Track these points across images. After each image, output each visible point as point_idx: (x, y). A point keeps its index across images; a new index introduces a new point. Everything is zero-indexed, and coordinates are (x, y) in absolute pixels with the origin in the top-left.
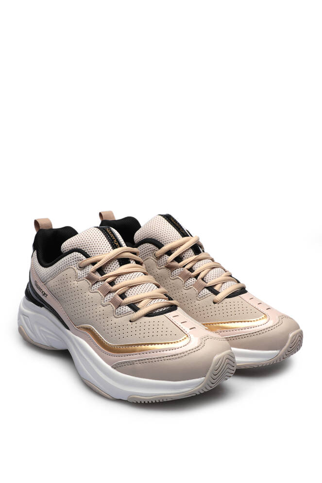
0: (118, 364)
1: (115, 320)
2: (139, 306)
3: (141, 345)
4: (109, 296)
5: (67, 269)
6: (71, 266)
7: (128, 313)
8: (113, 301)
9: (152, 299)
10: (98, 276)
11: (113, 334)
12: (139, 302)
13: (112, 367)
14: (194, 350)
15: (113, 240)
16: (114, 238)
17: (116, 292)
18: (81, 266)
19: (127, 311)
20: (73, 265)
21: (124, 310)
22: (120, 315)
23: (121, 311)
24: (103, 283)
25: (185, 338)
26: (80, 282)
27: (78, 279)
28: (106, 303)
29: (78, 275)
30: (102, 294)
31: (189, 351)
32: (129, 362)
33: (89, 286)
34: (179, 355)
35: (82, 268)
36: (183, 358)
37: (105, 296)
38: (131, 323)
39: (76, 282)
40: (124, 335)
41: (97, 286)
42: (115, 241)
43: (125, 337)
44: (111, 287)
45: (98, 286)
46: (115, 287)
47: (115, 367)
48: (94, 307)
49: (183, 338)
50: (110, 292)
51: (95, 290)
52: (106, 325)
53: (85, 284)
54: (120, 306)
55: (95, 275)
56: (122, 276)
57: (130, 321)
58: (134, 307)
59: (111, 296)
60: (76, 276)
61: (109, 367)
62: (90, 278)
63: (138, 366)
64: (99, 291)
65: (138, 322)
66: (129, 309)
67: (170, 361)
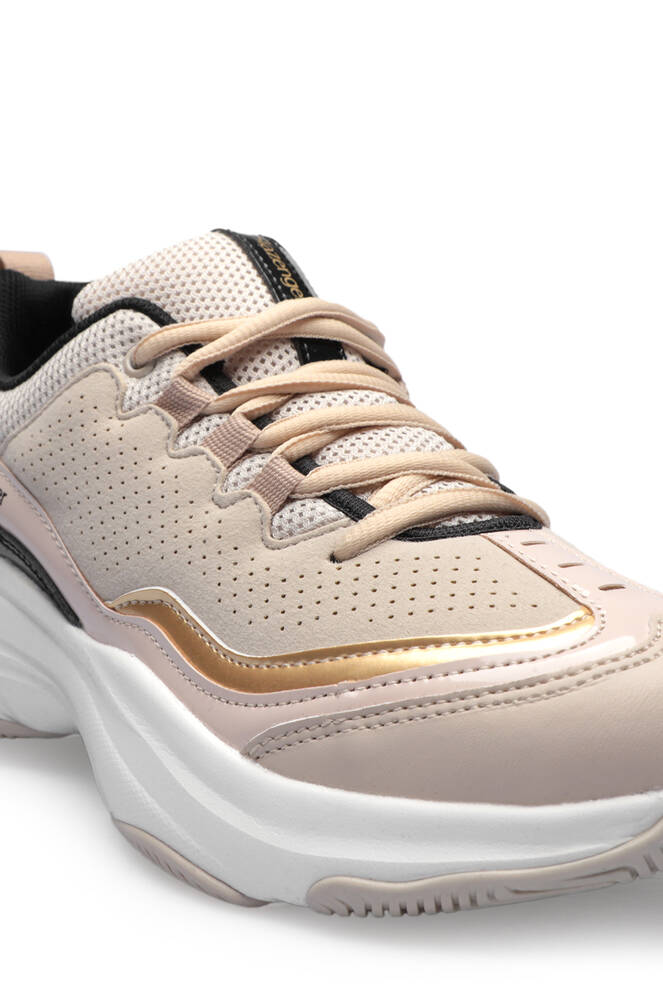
0: (272, 735)
1: (266, 556)
2: (373, 499)
3: (376, 648)
4: (247, 464)
5: (86, 376)
6: (103, 365)
7: (324, 527)
8: (265, 484)
9: (431, 477)
10: (205, 393)
11: (256, 614)
12: (373, 488)
13: (246, 754)
14: (624, 662)
15: (278, 274)
16: (283, 268)
17: (280, 449)
18: (140, 360)
19: (318, 519)
20: (112, 360)
21: (307, 514)
22: (291, 536)
23: (297, 520)
24: (225, 417)
25: (579, 619)
26: (132, 420)
27: (123, 408)
28: (232, 491)
29: (128, 393)
30: (217, 460)
31: (601, 663)
32: (319, 723)
33: (166, 431)
34: (553, 684)
35: (145, 365)
36: (568, 695)
37: (231, 466)
38: (336, 565)
39: (116, 423)
40: (302, 615)
41: (200, 431)
42: (288, 277)
43: (308, 619)
44: (257, 431)
45: (203, 433)
46: (271, 431)
47: (257, 752)
48: (182, 514)
49: (570, 618)
50: (250, 452)
51: (191, 447)
52: (226, 579)
53: (154, 425)
54: (289, 500)
55: (195, 390)
56: (306, 398)
57: (333, 558)
58: (350, 501)
59: (256, 464)
60: (120, 399)
61: (233, 755)
62: (172, 402)
63: (360, 737)
64: (207, 450)
65: (366, 559)
66: (330, 511)
67: (512, 709)
